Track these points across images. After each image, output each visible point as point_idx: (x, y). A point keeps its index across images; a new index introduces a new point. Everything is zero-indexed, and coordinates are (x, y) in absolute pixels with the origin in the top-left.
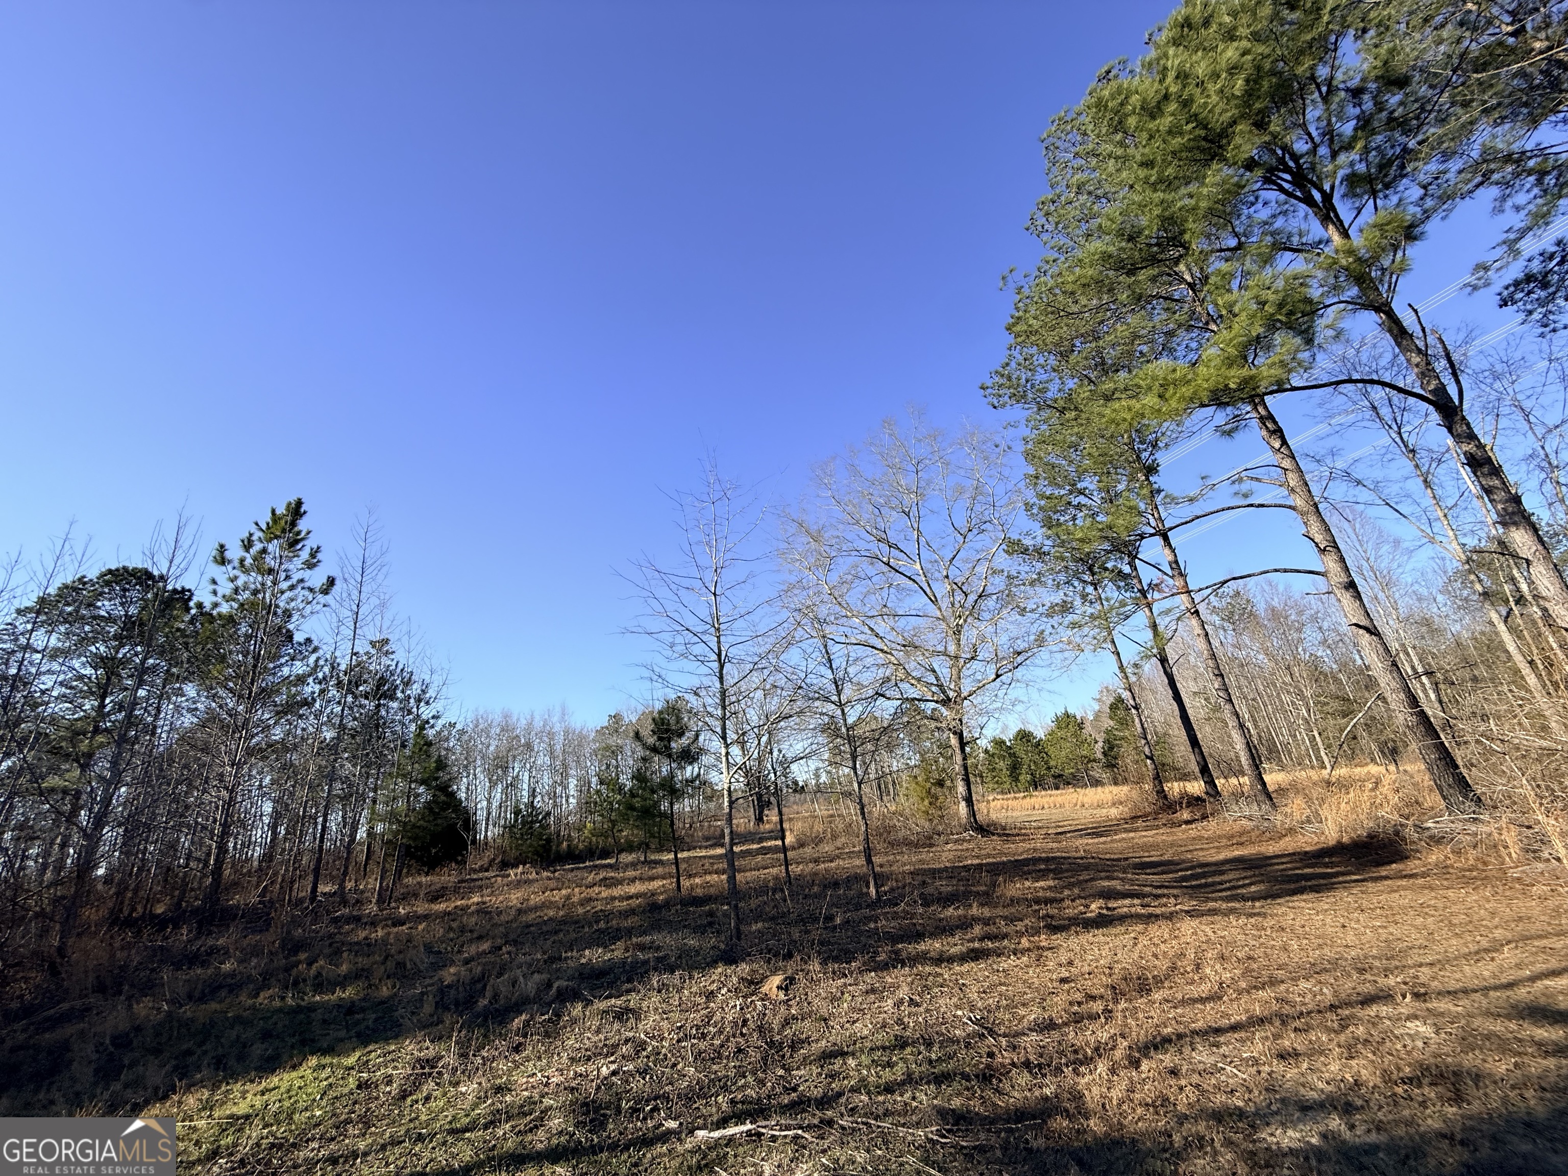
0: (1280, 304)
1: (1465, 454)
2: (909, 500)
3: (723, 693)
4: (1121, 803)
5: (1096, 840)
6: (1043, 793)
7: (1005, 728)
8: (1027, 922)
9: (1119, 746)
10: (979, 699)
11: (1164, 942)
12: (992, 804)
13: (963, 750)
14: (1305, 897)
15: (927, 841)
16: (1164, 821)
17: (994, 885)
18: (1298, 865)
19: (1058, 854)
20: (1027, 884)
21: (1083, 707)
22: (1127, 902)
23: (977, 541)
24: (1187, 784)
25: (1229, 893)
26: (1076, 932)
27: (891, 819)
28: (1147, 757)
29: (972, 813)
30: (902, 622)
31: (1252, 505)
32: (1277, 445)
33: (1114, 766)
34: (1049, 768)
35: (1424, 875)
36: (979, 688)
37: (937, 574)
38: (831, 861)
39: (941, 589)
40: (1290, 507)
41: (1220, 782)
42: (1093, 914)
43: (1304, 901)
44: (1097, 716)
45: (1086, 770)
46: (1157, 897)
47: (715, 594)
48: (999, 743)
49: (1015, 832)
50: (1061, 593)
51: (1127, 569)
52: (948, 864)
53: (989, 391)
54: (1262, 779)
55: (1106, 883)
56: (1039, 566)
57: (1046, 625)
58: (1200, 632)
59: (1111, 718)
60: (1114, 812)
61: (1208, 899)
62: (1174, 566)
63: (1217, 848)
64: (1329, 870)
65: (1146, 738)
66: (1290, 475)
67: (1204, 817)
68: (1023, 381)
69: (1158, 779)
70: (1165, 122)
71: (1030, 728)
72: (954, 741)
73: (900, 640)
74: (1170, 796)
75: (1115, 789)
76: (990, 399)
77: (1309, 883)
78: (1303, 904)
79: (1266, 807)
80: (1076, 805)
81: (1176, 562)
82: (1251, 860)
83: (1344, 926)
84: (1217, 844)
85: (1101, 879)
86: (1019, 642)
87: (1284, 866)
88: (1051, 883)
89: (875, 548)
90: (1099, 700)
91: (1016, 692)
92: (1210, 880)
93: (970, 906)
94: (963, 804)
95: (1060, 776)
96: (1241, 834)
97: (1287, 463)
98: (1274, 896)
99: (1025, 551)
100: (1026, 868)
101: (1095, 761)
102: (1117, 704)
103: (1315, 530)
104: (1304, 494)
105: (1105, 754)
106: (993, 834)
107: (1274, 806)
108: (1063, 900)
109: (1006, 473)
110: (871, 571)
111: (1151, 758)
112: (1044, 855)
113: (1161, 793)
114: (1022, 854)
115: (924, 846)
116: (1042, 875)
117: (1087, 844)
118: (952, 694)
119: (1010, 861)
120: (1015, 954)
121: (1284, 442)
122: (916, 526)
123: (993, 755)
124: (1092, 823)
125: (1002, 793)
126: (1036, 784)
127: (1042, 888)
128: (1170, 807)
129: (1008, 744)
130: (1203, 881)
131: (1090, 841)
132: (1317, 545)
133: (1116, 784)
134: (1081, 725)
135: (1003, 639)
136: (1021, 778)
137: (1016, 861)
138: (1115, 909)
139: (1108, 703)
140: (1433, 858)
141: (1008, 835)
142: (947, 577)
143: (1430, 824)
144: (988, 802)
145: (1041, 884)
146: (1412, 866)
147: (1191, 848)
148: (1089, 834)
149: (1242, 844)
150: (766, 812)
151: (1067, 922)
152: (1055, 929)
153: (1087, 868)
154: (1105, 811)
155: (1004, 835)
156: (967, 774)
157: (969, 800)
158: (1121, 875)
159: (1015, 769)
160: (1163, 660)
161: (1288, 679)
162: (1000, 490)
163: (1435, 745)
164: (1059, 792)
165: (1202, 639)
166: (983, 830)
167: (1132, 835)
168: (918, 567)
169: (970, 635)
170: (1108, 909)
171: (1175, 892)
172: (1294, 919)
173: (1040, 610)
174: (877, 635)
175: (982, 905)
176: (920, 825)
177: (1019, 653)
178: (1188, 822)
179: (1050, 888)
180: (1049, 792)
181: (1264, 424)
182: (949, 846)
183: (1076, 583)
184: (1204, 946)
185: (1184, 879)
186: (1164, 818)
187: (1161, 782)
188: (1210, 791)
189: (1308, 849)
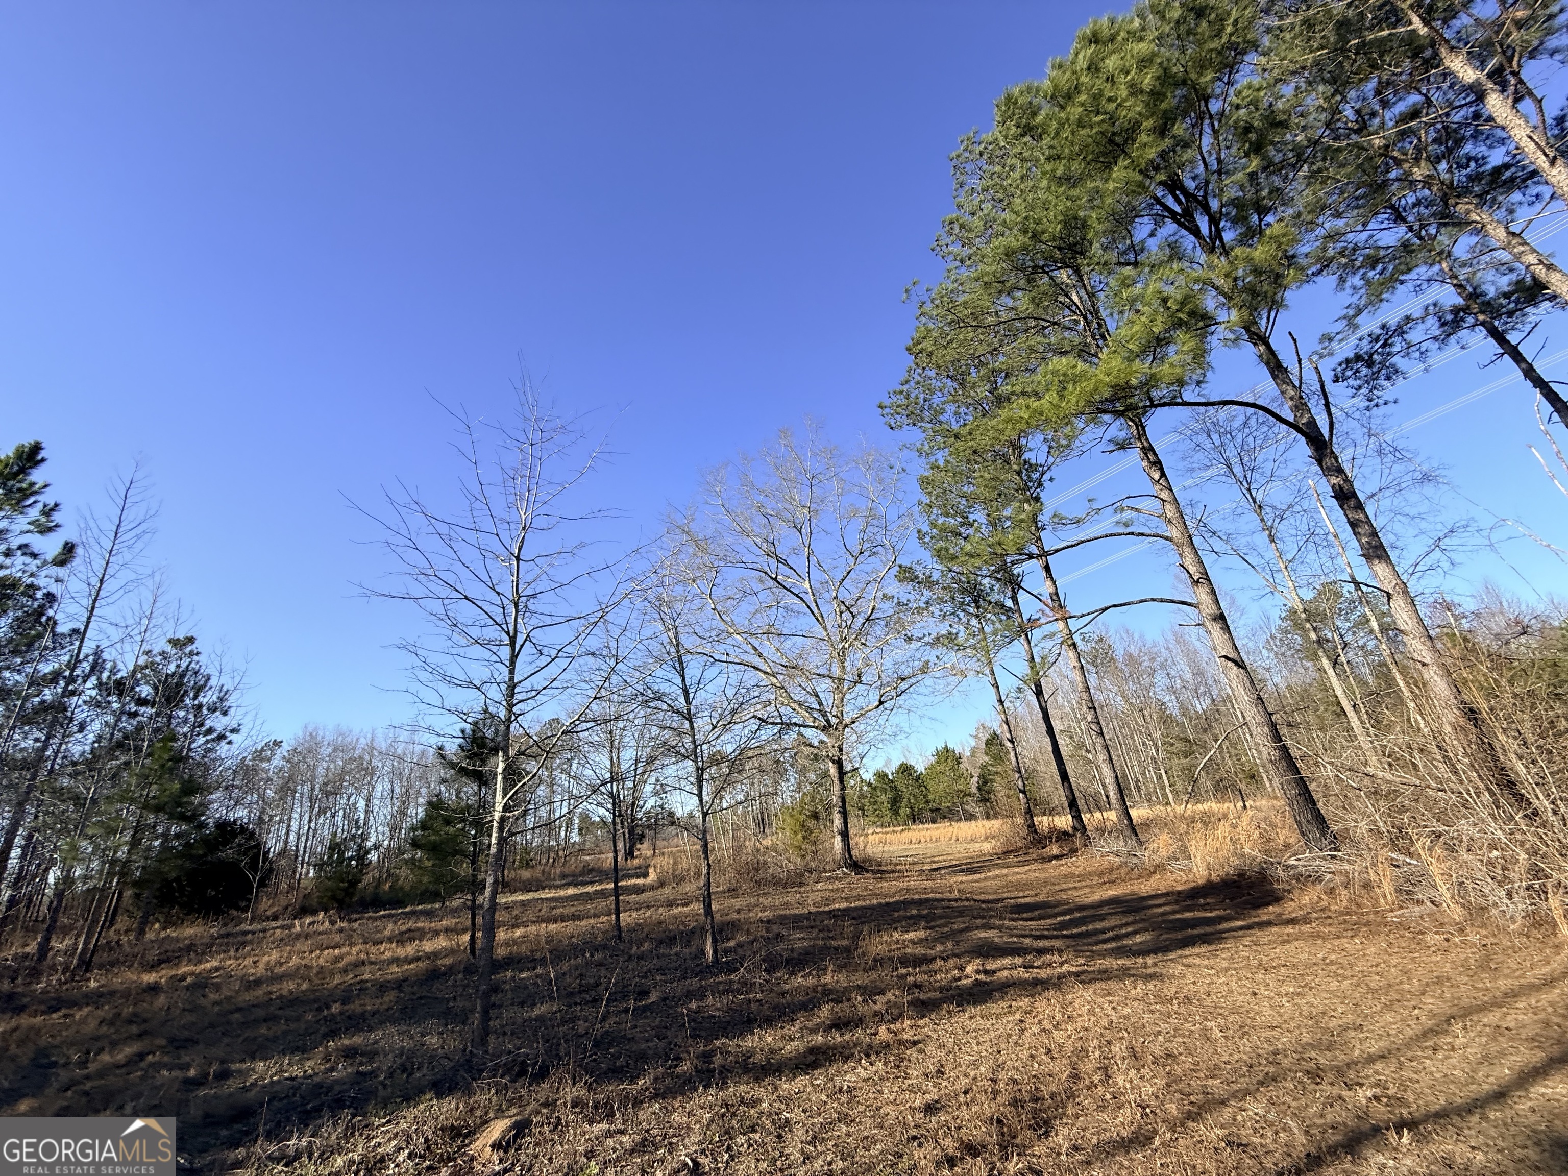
0: (1182, 303)
1: (1333, 487)
2: (802, 515)
3: (512, 687)
4: (993, 837)
5: (970, 878)
6: (921, 826)
7: (888, 761)
8: (889, 995)
9: (992, 781)
10: (862, 727)
11: (1056, 1027)
12: (871, 838)
13: (841, 781)
14: (1196, 950)
15: (796, 880)
16: (1034, 856)
17: (857, 937)
18: (1176, 907)
19: (931, 895)
20: (896, 935)
21: (962, 743)
22: (1007, 961)
23: (869, 564)
24: (1056, 819)
25: (1114, 945)
26: (949, 1012)
27: (764, 854)
28: (1021, 791)
29: (847, 848)
30: (788, 644)
31: (1132, 534)
32: (1156, 476)
33: (987, 800)
34: (927, 802)
35: (1306, 920)
36: (862, 715)
37: (826, 595)
38: (687, 905)
39: (829, 609)
40: (1166, 538)
41: (1086, 817)
42: (969, 981)
43: (1198, 955)
44: (973, 752)
45: (962, 804)
46: (1041, 952)
47: (518, 558)
48: (881, 776)
49: (889, 868)
50: (947, 623)
51: (1009, 603)
52: (813, 909)
53: (887, 410)
54: (1128, 814)
55: (983, 934)
56: (927, 593)
57: (931, 655)
58: (1076, 664)
59: (986, 754)
60: (987, 847)
61: (1094, 955)
62: (1055, 597)
63: (1091, 887)
64: (1209, 915)
65: (1020, 772)
66: (1168, 506)
67: (1073, 851)
68: (921, 401)
69: (1029, 813)
70: (1075, 111)
71: (912, 762)
72: (833, 770)
73: (784, 662)
74: (1039, 829)
75: (988, 824)
76: (887, 419)
77: (1196, 932)
78: (1197, 961)
79: (1132, 842)
80: (951, 839)
81: (1057, 594)
82: (1126, 901)
83: (1255, 994)
84: (1089, 882)
85: (977, 928)
86: (903, 667)
87: (1161, 910)
88: (922, 934)
89: (765, 562)
90: (976, 737)
91: (898, 718)
92: (1090, 927)
93: (825, 970)
94: (838, 838)
95: (937, 810)
96: (1111, 870)
97: (1165, 495)
98: (1165, 950)
99: (914, 579)
100: (896, 914)
101: (969, 795)
102: (993, 741)
103: (1189, 561)
104: (1180, 526)
105: (979, 789)
106: (867, 871)
107: (1140, 843)
108: (934, 959)
109: (900, 495)
110: (758, 587)
111: (1024, 792)
112: (917, 897)
113: (1032, 827)
114: (894, 895)
115: (793, 885)
116: (912, 923)
117: (961, 883)
118: (834, 721)
119: (880, 904)
120: (868, 1056)
121: (1163, 475)
122: (807, 544)
123: (875, 789)
124: (966, 858)
125: (882, 826)
126: (915, 818)
127: (912, 942)
128: (1039, 842)
129: (891, 777)
130: (1084, 928)
131: (964, 878)
132: (1191, 576)
133: (988, 818)
134: (958, 760)
135: (888, 663)
136: (901, 811)
137: (888, 904)
138: (994, 972)
139: (984, 739)
140: (1306, 900)
141: (882, 872)
142: (836, 598)
143: (1292, 862)
144: (867, 835)
145: (911, 935)
146: (1290, 908)
147: (1064, 886)
148: (963, 871)
149: (1113, 882)
150: (638, 846)
151: (937, 994)
152: (924, 1007)
153: (961, 913)
154: (978, 845)
155: (879, 871)
156: (844, 806)
157: (845, 835)
158: (998, 923)
159: (895, 802)
160: (1039, 693)
161: (1140, 721)
162: (892, 515)
163: (1296, 780)
164: (935, 826)
165: (1078, 671)
166: (857, 866)
167: (1005, 871)
168: (807, 585)
169: (856, 658)
170: (986, 972)
171: (1057, 943)
172: (1194, 983)
173: (926, 639)
174: (760, 655)
175: (840, 968)
176: (792, 862)
177: (903, 679)
178: (1057, 857)
179: (921, 941)
180: (926, 826)
181: (1146, 454)
182: (819, 886)
183: (961, 615)
184: (1108, 1035)
185: (1063, 926)
186: (1034, 853)
187: (1032, 817)
188: (1077, 826)
189: (1179, 888)
